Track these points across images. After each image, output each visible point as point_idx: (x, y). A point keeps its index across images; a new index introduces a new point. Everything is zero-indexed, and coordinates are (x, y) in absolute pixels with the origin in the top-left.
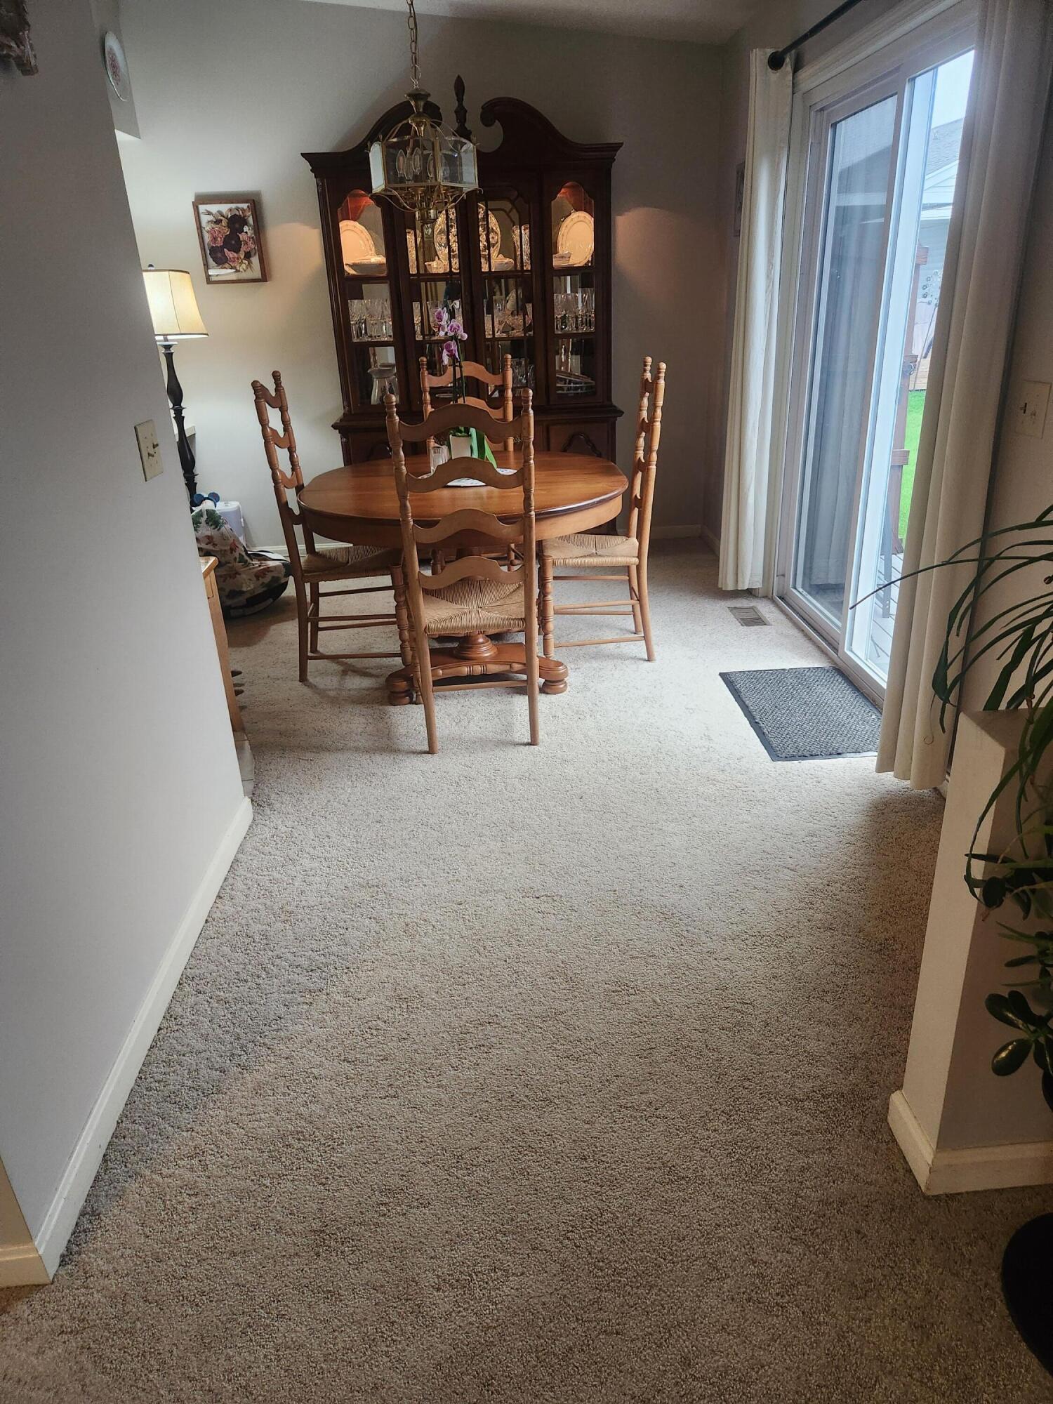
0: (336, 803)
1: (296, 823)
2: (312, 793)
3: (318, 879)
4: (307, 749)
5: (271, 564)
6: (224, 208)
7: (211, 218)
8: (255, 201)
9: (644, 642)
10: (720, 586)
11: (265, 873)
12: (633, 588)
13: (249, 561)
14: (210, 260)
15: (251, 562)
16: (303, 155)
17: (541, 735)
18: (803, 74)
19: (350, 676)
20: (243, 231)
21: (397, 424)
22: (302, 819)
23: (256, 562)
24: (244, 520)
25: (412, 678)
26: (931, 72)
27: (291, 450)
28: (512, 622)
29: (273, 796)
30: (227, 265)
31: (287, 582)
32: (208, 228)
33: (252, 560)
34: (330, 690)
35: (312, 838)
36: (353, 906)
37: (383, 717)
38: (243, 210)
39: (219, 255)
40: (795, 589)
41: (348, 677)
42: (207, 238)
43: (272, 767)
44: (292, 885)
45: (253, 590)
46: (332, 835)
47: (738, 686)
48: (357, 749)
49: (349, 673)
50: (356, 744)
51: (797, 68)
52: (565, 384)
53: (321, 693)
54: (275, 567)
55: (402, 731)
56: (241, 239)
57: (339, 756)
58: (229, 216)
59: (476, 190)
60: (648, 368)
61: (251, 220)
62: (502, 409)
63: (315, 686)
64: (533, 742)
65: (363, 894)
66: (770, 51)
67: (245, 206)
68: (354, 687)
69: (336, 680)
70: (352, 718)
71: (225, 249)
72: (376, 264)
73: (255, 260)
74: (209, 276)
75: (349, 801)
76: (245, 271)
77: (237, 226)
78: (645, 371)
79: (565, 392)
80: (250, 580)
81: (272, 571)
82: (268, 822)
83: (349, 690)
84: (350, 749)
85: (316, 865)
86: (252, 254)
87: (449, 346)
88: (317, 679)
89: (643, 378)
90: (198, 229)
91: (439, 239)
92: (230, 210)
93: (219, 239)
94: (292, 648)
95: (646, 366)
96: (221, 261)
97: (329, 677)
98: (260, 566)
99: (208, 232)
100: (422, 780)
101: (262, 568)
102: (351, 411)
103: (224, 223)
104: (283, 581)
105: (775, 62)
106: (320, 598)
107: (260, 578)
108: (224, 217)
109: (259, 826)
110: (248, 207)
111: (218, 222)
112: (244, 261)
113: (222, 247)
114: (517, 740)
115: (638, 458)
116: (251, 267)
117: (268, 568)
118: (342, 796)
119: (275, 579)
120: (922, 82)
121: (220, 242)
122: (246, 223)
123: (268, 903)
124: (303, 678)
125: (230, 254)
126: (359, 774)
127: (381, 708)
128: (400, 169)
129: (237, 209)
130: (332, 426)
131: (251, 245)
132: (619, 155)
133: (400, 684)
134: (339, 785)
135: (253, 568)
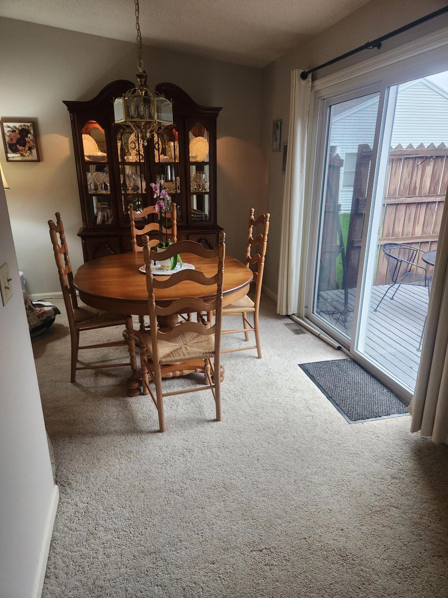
0: (112, 479)
1: (89, 499)
2: (95, 471)
3: (113, 550)
4: (86, 435)
5: (46, 309)
6: (17, 125)
7: (10, 129)
8: (34, 122)
9: (256, 349)
10: (278, 313)
11: (76, 549)
12: (245, 319)
13: (34, 308)
14: (9, 150)
15: (35, 309)
16: (64, 102)
17: (222, 415)
18: (317, 83)
19: (100, 377)
20: (28, 137)
21: (150, 252)
22: (92, 494)
23: (38, 309)
24: (25, 281)
25: (141, 381)
26: (396, 86)
27: (65, 254)
28: (208, 355)
29: (70, 476)
30: (18, 153)
31: (55, 318)
32: (8, 134)
33: (35, 308)
34: (91, 388)
35: (102, 511)
36: (143, 575)
37: (126, 407)
38: (28, 126)
39: (14, 148)
40: (313, 313)
41: (99, 378)
42: (7, 139)
43: (65, 452)
44: (96, 559)
45: (36, 324)
46: (115, 507)
47: (311, 373)
48: (116, 432)
49: (99, 374)
50: (114, 429)
51: (313, 80)
52: (194, 215)
53: (85, 390)
54: (49, 311)
55: (140, 416)
56: (26, 140)
57: (107, 438)
58: (20, 129)
59: (172, 125)
60: (253, 214)
61: (32, 131)
62: (171, 229)
63: (81, 386)
64: (218, 419)
65: (147, 562)
66: (302, 71)
67: (29, 124)
68: (104, 384)
69: (92, 379)
70: (108, 408)
71: (17, 145)
72: (101, 156)
73: (34, 151)
74: (8, 157)
75: (120, 476)
76: (28, 156)
77: (24, 134)
78: (251, 215)
79: (195, 219)
80: (34, 319)
81: (47, 313)
82: (70, 500)
83: (102, 387)
84: (112, 433)
85: (110, 537)
86: (33, 147)
87: (159, 203)
88: (81, 380)
89: (250, 219)
90: (2, 134)
91: (131, 145)
92: (21, 126)
93: (14, 140)
94: (62, 359)
95: (251, 212)
96: (15, 151)
97: (88, 379)
98: (40, 311)
99: (8, 136)
100: (161, 454)
101: (41, 312)
102: (87, 227)
103: (17, 132)
104: (52, 318)
105: (304, 76)
106: (80, 332)
107: (40, 318)
108: (17, 129)
109: (65, 504)
110: (31, 125)
111: (14, 131)
112: (28, 151)
113: (16, 144)
114: (208, 418)
115: (248, 257)
116: (31, 154)
117: (45, 312)
118: (115, 472)
119: (49, 317)
120: (393, 89)
121: (14, 141)
122: (29, 133)
123: (84, 580)
124: (73, 381)
125: (20, 148)
126: (122, 453)
127: (123, 399)
128: (131, 112)
129: (25, 126)
130: (78, 235)
131: (32, 144)
132: (221, 113)
133: (135, 385)
134: (110, 463)
135: (37, 312)
